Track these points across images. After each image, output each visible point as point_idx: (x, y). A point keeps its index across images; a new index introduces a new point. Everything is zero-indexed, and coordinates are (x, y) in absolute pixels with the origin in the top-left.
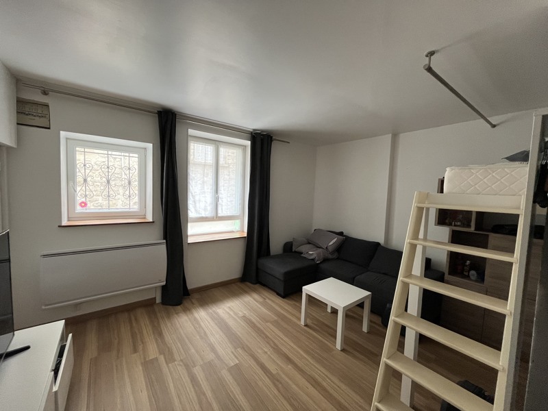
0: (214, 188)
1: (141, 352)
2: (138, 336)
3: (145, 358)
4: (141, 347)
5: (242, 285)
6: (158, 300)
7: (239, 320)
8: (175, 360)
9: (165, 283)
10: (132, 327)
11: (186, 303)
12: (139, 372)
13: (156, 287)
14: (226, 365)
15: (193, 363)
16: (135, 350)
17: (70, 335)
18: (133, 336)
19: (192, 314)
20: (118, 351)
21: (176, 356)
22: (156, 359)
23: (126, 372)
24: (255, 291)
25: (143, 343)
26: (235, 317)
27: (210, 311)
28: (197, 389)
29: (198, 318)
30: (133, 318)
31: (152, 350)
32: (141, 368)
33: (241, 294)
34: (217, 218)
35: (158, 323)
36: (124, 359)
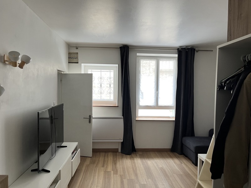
0: (156, 87)
1: (105, 168)
2: (106, 162)
3: (106, 170)
4: (105, 166)
5: (171, 154)
6: (120, 150)
7: (158, 169)
8: (117, 174)
9: (122, 141)
10: (104, 158)
11: (133, 155)
12: (102, 173)
13: (119, 142)
14: (140, 183)
15: (125, 177)
16: (103, 166)
17: (79, 149)
18: (104, 161)
19: (134, 160)
20: (97, 165)
21: (119, 173)
22: (110, 172)
23: (97, 172)
24: (177, 157)
25: (107, 165)
26: (157, 167)
27: (144, 161)
28: (122, 185)
29: (136, 162)
30: (106, 155)
31: (110, 168)
32: (103, 172)
33: (167, 157)
34: (157, 107)
35: (116, 160)
36: (98, 168)
